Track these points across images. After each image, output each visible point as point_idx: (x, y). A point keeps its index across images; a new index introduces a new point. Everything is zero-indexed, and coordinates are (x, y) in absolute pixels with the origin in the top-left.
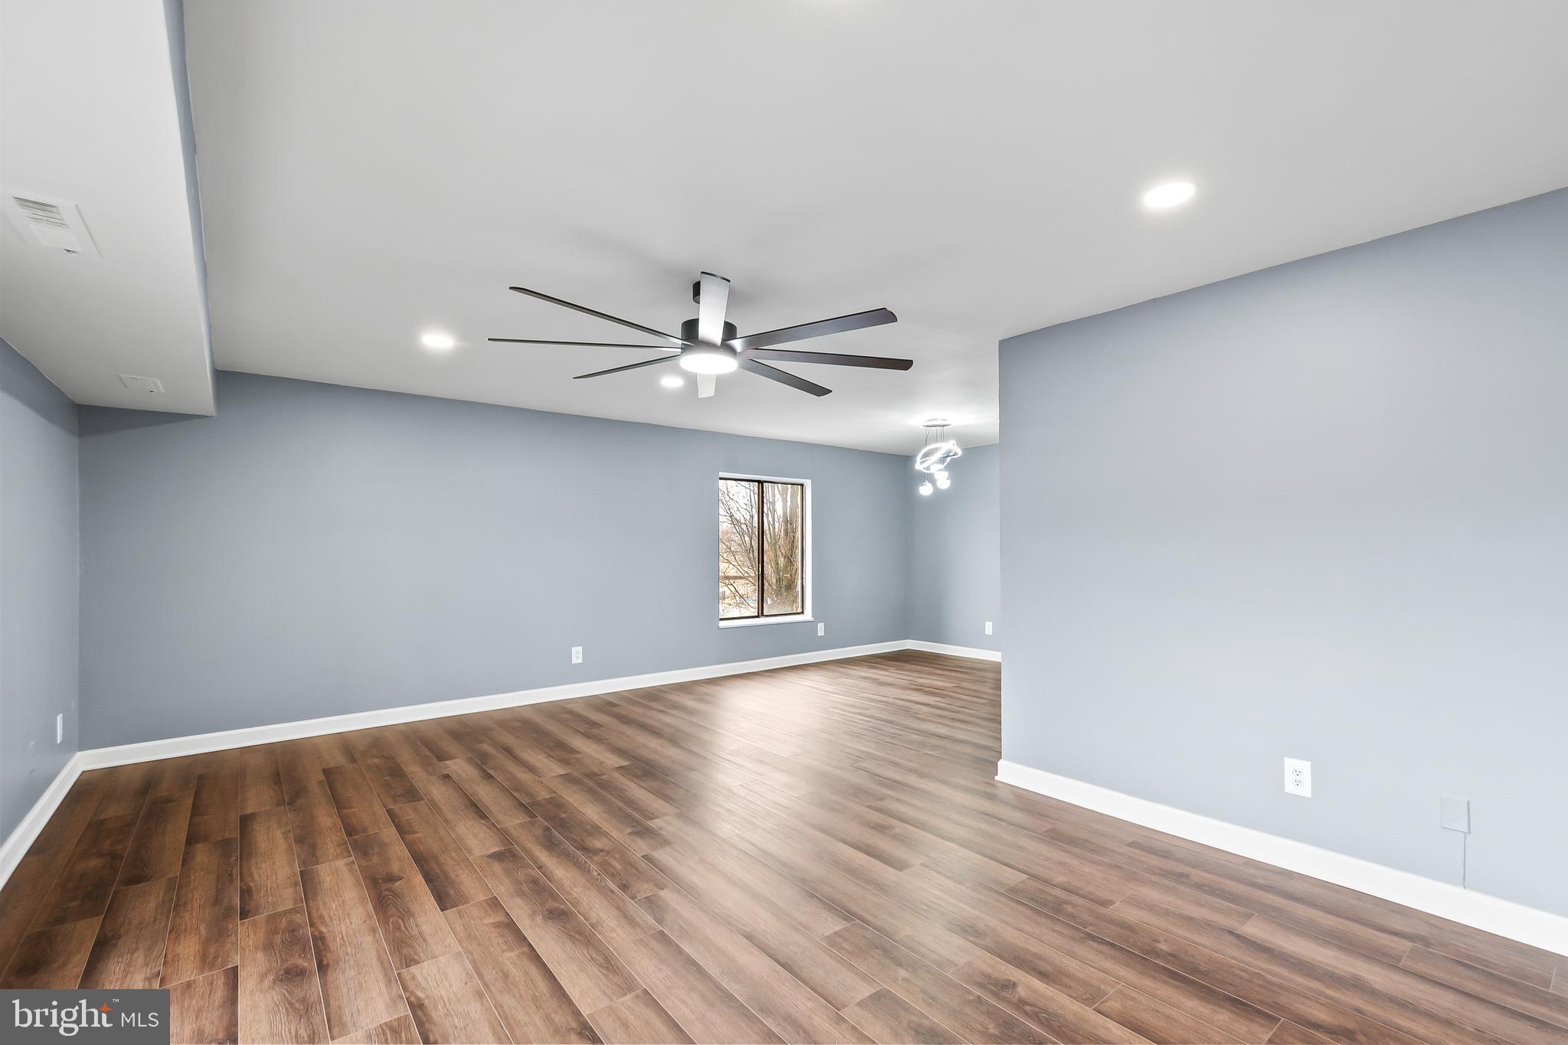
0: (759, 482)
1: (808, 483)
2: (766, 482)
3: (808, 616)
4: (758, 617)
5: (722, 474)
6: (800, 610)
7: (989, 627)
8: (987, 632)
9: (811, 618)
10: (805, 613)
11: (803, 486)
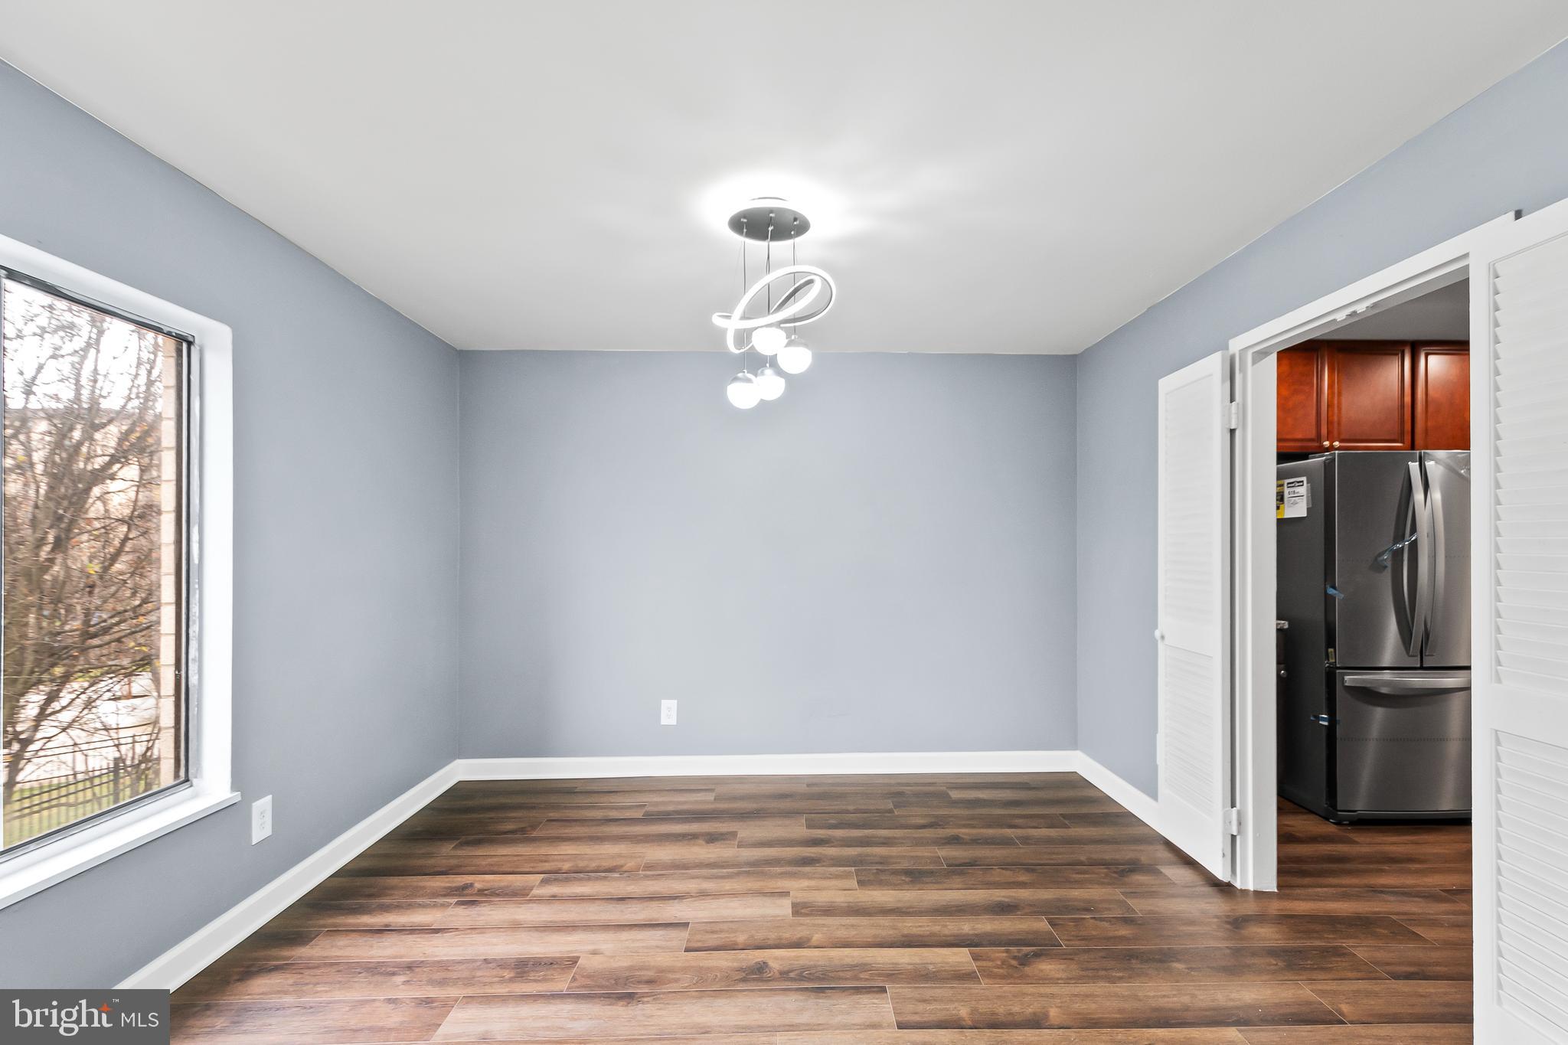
1: (213, 336)
3: (211, 789)
7: (669, 713)
8: (664, 721)
9: (230, 795)
10: (195, 781)
11: (190, 344)
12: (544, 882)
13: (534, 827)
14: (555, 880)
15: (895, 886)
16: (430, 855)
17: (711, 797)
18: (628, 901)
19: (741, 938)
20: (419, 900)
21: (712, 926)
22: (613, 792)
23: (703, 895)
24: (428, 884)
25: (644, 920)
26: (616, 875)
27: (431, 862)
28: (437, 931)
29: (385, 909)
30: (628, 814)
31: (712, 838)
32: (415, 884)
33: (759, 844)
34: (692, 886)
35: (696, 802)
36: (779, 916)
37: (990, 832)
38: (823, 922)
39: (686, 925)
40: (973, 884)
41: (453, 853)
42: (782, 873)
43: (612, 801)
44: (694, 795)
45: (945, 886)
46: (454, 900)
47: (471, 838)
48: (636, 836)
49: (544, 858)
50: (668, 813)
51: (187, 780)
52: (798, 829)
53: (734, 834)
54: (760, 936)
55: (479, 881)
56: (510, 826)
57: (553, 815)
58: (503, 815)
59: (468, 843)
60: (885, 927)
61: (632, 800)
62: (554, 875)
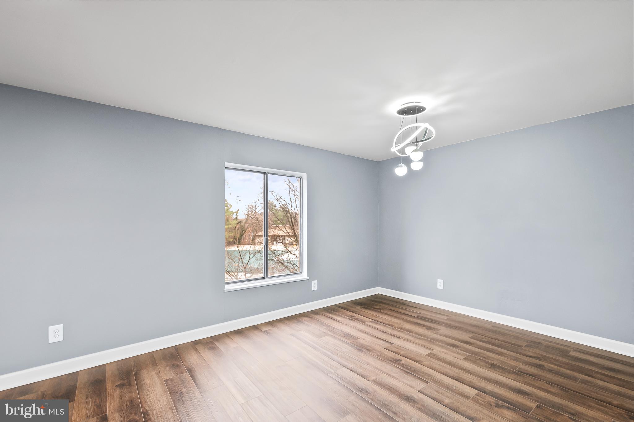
0: (264, 173)
1: (304, 176)
2: (269, 173)
3: (304, 276)
4: (264, 278)
5: (227, 164)
6: (299, 271)
7: (440, 284)
8: (439, 287)
9: (307, 277)
10: (302, 273)
11: (301, 178)
12: (371, 322)
13: (383, 309)
14: (374, 322)
15: (479, 365)
16: (354, 308)
17: (446, 318)
18: (385, 333)
19: (402, 353)
20: (342, 315)
21: (399, 347)
22: (414, 307)
23: (407, 340)
24: (347, 313)
25: (383, 338)
26: (390, 327)
27: (353, 309)
28: (339, 322)
29: (335, 314)
30: (412, 314)
31: (429, 328)
32: (346, 312)
33: (444, 335)
34: (406, 337)
35: (439, 318)
36: (421, 353)
37: (569, 372)
38: (433, 360)
39: (392, 344)
40: (519, 380)
41: (359, 309)
42: (439, 345)
43: (413, 310)
44: (441, 316)
45: (504, 375)
46: (348, 318)
47: (366, 307)
48: (407, 320)
49: (377, 317)
50: (425, 318)
51: (301, 273)
52: (466, 336)
53: (438, 330)
54: (408, 355)
55: (357, 316)
56: (377, 307)
57: (392, 308)
58: (379, 304)
59: (364, 308)
60: (455, 372)
61: (419, 311)
62: (375, 321)
